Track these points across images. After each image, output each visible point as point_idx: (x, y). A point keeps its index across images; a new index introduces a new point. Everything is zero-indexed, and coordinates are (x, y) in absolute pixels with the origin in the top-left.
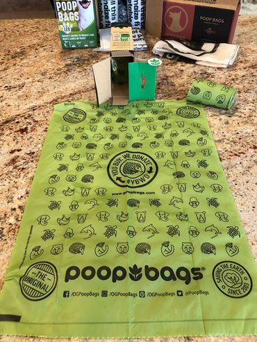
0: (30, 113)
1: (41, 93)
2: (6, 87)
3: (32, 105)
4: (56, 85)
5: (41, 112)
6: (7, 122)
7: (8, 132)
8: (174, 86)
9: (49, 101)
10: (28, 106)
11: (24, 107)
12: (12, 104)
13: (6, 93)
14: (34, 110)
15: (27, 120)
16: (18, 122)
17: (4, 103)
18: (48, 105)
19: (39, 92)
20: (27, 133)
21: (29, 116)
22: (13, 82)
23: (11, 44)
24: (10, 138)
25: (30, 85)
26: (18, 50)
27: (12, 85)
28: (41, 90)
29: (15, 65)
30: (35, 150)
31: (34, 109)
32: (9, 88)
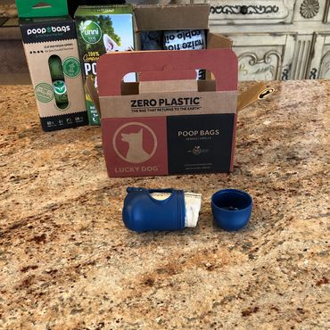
0: (49, 214)
1: (63, 187)
2: (13, 177)
3: (50, 202)
4: (83, 175)
5: (63, 212)
6: (15, 227)
7: (18, 241)
8: (251, 175)
9: (74, 197)
10: (44, 205)
11: (39, 206)
12: (21, 201)
13: (13, 187)
14: (53, 210)
15: (45, 224)
16: (31, 227)
17: (10, 200)
18: (74, 203)
19: (59, 185)
20: (45, 242)
21: (47, 218)
22: (22, 171)
23: (18, 118)
24: (20, 250)
25: (46, 175)
26: (28, 127)
27: (20, 174)
28: (62, 182)
29: (23, 147)
30: (57, 267)
31: (53, 208)
32: (16, 179)
